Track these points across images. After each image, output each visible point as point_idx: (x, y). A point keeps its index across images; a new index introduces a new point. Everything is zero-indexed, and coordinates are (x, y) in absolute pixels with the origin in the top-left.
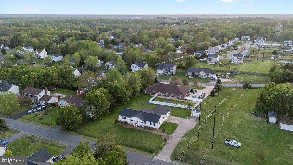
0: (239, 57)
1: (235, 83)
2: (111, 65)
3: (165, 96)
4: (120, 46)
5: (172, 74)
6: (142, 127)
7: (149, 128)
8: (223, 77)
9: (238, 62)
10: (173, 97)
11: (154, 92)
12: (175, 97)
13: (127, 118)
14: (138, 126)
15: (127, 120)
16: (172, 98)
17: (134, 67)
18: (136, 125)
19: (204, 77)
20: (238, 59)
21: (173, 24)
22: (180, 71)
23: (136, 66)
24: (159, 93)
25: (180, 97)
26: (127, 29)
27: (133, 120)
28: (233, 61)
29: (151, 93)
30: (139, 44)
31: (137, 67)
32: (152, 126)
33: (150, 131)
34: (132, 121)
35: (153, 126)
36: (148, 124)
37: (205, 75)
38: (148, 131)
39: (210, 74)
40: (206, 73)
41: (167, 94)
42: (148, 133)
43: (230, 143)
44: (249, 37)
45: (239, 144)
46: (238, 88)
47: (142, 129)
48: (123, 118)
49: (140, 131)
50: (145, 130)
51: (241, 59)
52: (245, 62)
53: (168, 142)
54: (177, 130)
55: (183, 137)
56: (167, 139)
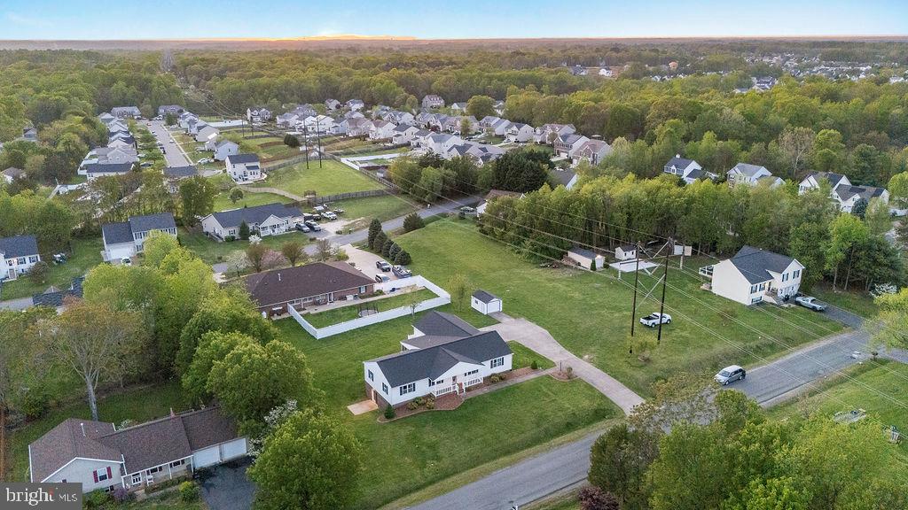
6: (477, 387)
10: (344, 298)
11: (277, 306)
12: (350, 297)
13: (417, 384)
14: (468, 390)
15: (422, 388)
18: (461, 390)
19: (277, 231)
20: (248, 168)
25: (363, 291)
27: (438, 382)
32: (498, 370)
33: (510, 383)
34: (436, 386)
35: (502, 367)
36: (487, 369)
37: (279, 226)
38: (503, 385)
39: (289, 219)
40: (280, 216)
41: (320, 298)
45: (667, 316)
47: (486, 390)
48: (405, 392)
49: (492, 394)
50: (494, 388)
51: (257, 167)
52: (266, 176)
53: (585, 380)
54: (540, 351)
55: (579, 356)
56: (571, 375)
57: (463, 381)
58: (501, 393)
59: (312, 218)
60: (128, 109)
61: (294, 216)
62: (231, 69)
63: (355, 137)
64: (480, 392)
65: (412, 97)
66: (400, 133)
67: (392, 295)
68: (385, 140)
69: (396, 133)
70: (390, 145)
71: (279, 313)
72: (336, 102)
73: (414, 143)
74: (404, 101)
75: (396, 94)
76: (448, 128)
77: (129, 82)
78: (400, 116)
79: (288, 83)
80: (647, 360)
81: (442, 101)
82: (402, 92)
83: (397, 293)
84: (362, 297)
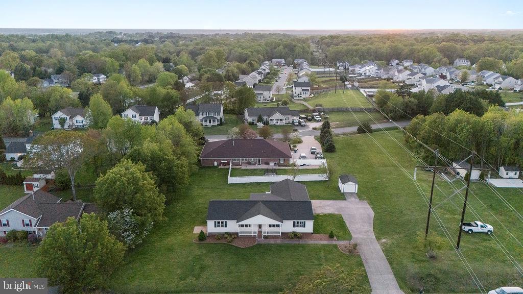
0: (303, 87)
1: (338, 128)
2: (68, 118)
3: (249, 163)
4: (55, 81)
5: (219, 123)
6: (274, 237)
7: (295, 235)
8: (310, 120)
9: (303, 96)
10: (268, 164)
11: (223, 160)
12: (272, 164)
13: (229, 223)
14: (266, 237)
15: (232, 226)
16: (267, 166)
18: (260, 236)
19: (280, 123)
20: (303, 90)
21: (137, 42)
22: (228, 117)
23: (134, 113)
24: (235, 160)
25: (282, 162)
26: (47, 52)
27: (246, 226)
28: (295, 95)
29: (216, 164)
30: (98, 76)
31: (138, 115)
32: (299, 230)
33: (301, 242)
34: (244, 228)
35: (303, 228)
36: (288, 226)
37: (281, 120)
38: (295, 242)
39: (290, 117)
40: (283, 114)
41: (252, 160)
42: (303, 246)
43: (475, 229)
44: (283, 61)
45: (490, 227)
46: (350, 134)
47: (279, 241)
48: (219, 226)
49: (279, 246)
50: (287, 242)
51: (308, 90)
52: (313, 95)
53: (363, 257)
54: (351, 227)
55: (378, 238)
56: (353, 250)
57: (266, 230)
58: (288, 247)
59: (306, 118)
60: (279, 60)
61: (293, 115)
62: (345, 42)
63: (384, 79)
64: (272, 242)
65: (445, 59)
66: (411, 77)
67: (301, 168)
68: (401, 82)
69: (409, 77)
70: (402, 84)
71: (224, 164)
72: (397, 61)
73: (417, 84)
74: (439, 61)
75: (435, 56)
76: (453, 77)
77: (285, 46)
78: (425, 69)
79: (369, 49)
80: (433, 257)
81: (469, 63)
82: (440, 55)
83: (304, 167)
84: (279, 166)
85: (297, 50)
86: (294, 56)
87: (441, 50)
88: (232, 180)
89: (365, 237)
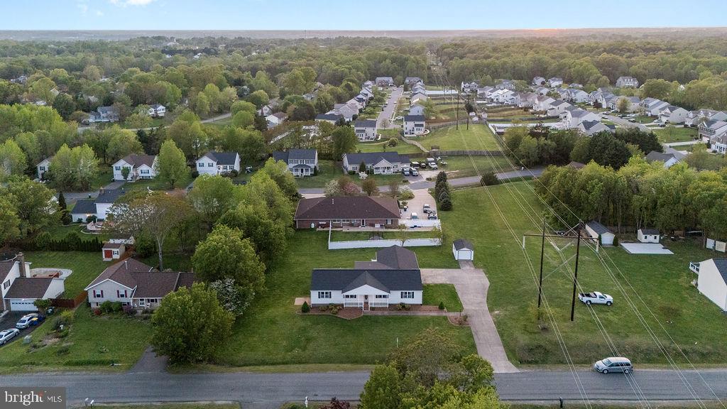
0: (417, 121)
1: (457, 177)
2: (132, 167)
3: (352, 225)
4: (102, 115)
5: (313, 173)
6: (381, 309)
7: (403, 307)
8: (423, 168)
9: (416, 132)
10: (373, 225)
11: (322, 221)
12: (378, 226)
13: (334, 293)
14: (373, 309)
15: (337, 297)
16: (372, 228)
17: (206, 165)
18: (366, 307)
19: (386, 172)
20: (416, 125)
21: (195, 52)
22: (324, 163)
23: (211, 161)
24: (335, 221)
25: (389, 223)
26: (81, 68)
27: (352, 296)
28: (405, 131)
29: (313, 226)
30: (155, 107)
31: (215, 163)
32: (408, 301)
33: (410, 313)
34: (350, 299)
35: (411, 299)
36: (395, 297)
37: (388, 168)
38: (403, 313)
39: (399, 164)
40: (391, 161)
41: (355, 221)
42: (410, 318)
43: (593, 300)
44: (391, 80)
45: (609, 298)
46: (472, 186)
47: (386, 313)
48: (323, 297)
49: (387, 317)
50: (394, 313)
51: (422, 125)
52: (429, 132)
53: (473, 329)
54: (463, 298)
55: (491, 310)
56: (464, 322)
57: (373, 301)
58: (395, 319)
59: (419, 165)
60: (386, 79)
61: (403, 162)
62: (473, 52)
63: (522, 108)
64: (379, 313)
65: (605, 78)
66: (555, 107)
68: (541, 112)
69: (552, 107)
70: (543, 116)
71: (323, 226)
72: (542, 79)
73: (562, 116)
74: (596, 81)
75: (591, 74)
76: (610, 105)
77: (394, 60)
78: (575, 93)
79: (505, 63)
80: (545, 329)
81: (636, 83)
82: (596, 72)
83: (416, 230)
84: (386, 228)
85: (410, 65)
86: (406, 73)
87: (600, 66)
88: (333, 245)
89: (477, 308)
